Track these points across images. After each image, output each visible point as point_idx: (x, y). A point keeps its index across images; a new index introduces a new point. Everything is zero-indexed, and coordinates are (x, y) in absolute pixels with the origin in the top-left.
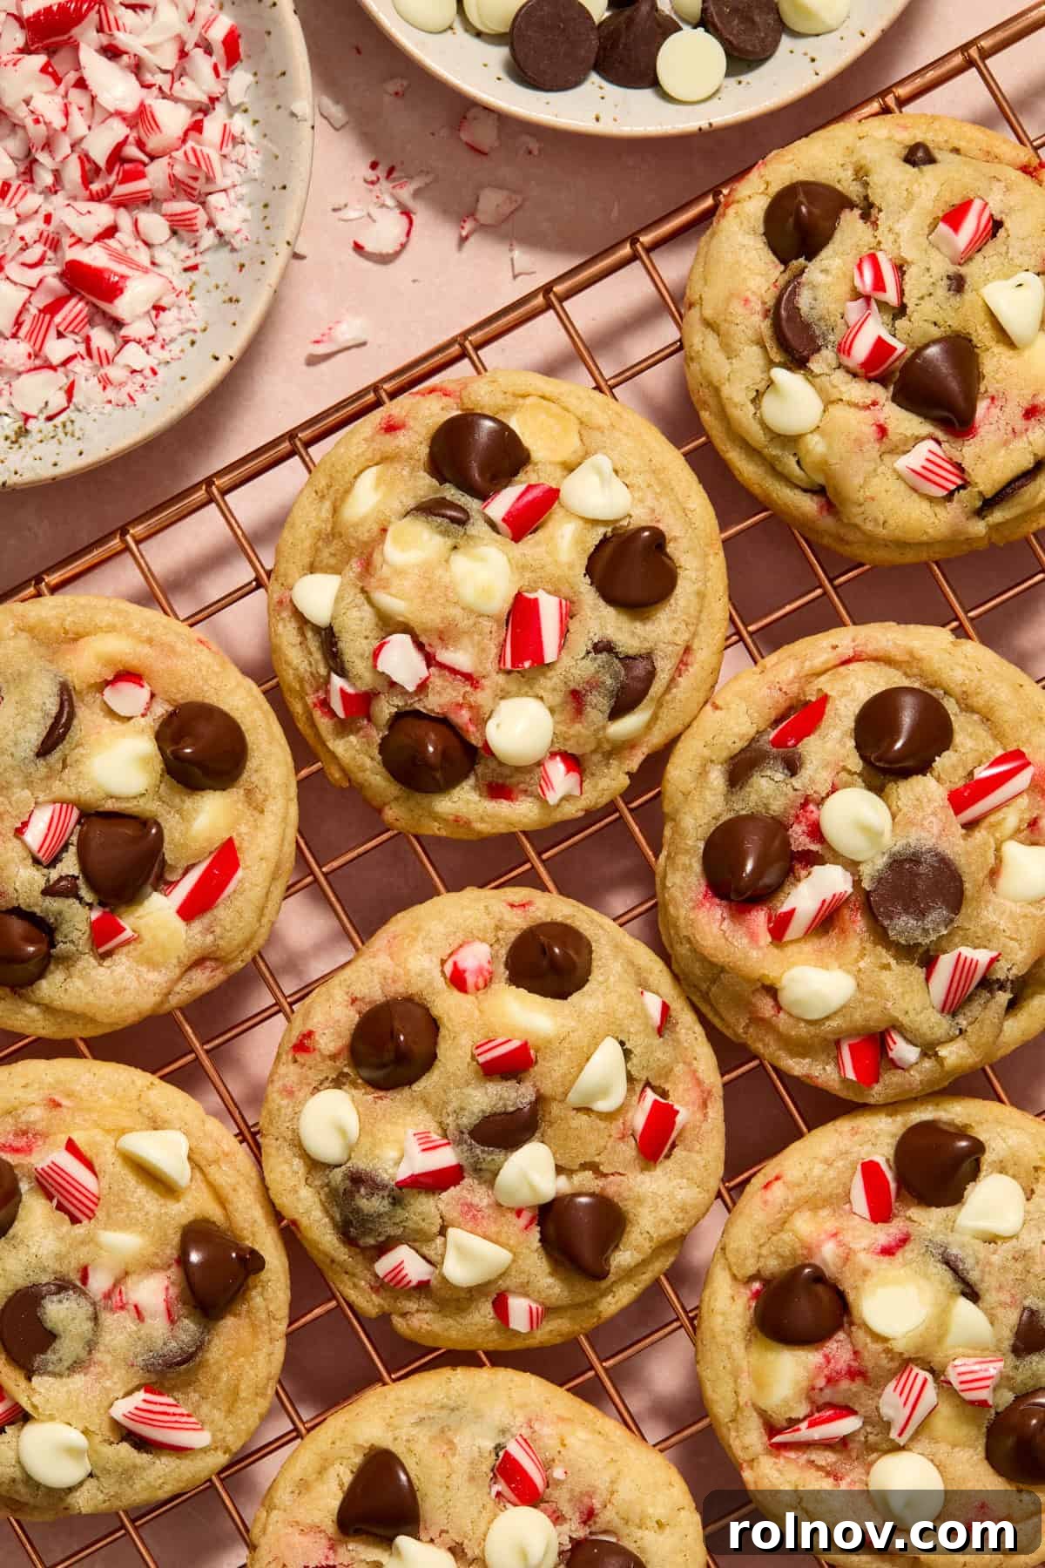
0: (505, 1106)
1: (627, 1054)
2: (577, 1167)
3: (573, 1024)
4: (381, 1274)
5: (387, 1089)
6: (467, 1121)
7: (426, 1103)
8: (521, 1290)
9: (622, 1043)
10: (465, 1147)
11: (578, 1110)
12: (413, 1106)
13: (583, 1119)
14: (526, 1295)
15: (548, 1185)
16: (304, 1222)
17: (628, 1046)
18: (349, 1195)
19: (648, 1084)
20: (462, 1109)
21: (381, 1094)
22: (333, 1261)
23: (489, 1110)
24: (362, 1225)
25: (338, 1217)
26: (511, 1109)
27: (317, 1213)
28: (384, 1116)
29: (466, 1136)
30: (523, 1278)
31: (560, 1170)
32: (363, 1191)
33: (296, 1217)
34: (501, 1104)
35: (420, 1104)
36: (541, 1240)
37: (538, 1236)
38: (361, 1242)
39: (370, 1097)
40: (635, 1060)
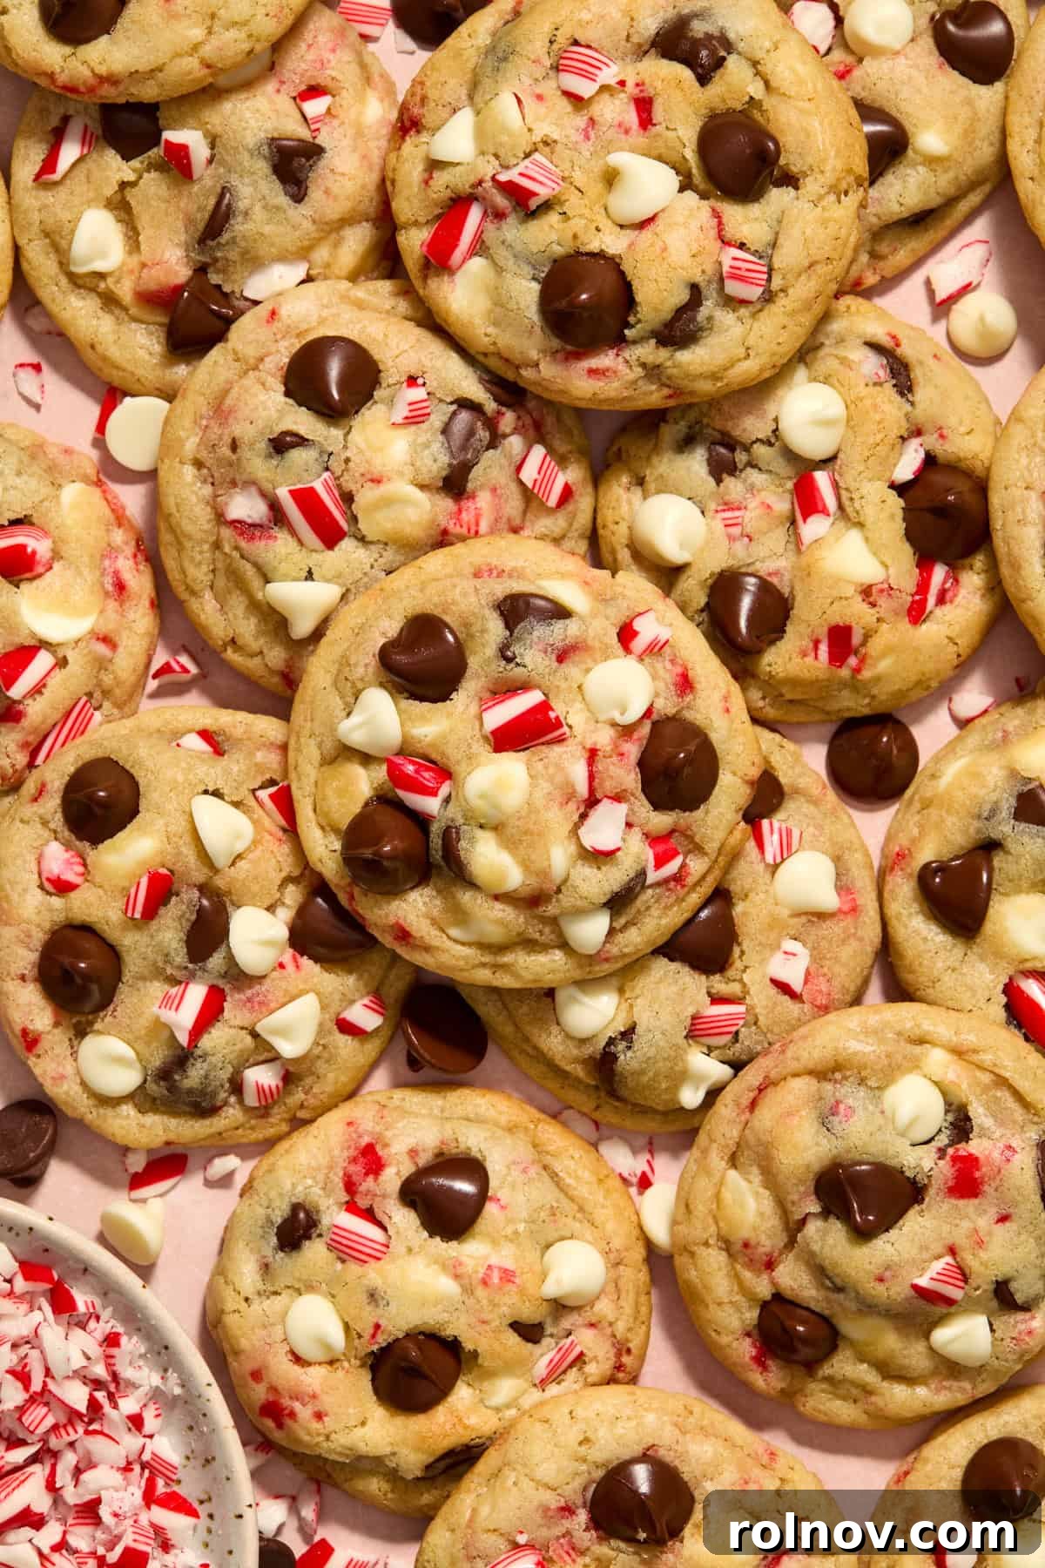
0: (188, 920)
1: (217, 794)
2: (278, 895)
3: (161, 822)
4: (257, 1104)
5: (110, 1001)
6: (180, 957)
7: (143, 978)
8: (344, 1004)
9: (206, 792)
10: (199, 973)
11: (233, 864)
12: (138, 990)
13: (241, 864)
14: (352, 1002)
15: (277, 927)
16: (172, 1137)
17: (211, 789)
18: (173, 1088)
19: (254, 791)
20: (167, 955)
21: (111, 1007)
22: (220, 1134)
23: (182, 936)
24: (206, 1094)
25: (188, 1109)
26: (194, 917)
27: (173, 1123)
28: (130, 1018)
29: (190, 966)
30: (337, 997)
31: (271, 909)
32: (177, 1077)
33: (164, 1139)
34: (184, 921)
35: (140, 984)
36: (316, 962)
37: (311, 962)
38: (219, 1104)
39: (108, 1019)
40: (225, 791)
